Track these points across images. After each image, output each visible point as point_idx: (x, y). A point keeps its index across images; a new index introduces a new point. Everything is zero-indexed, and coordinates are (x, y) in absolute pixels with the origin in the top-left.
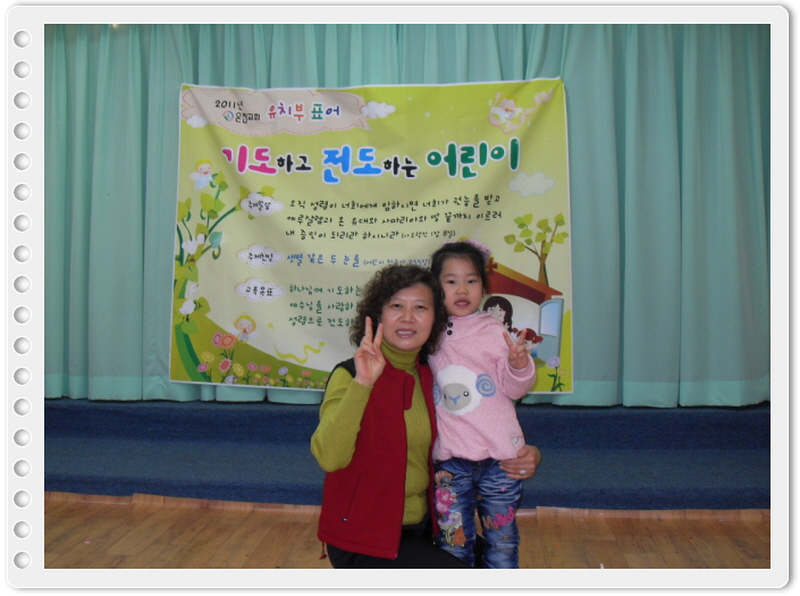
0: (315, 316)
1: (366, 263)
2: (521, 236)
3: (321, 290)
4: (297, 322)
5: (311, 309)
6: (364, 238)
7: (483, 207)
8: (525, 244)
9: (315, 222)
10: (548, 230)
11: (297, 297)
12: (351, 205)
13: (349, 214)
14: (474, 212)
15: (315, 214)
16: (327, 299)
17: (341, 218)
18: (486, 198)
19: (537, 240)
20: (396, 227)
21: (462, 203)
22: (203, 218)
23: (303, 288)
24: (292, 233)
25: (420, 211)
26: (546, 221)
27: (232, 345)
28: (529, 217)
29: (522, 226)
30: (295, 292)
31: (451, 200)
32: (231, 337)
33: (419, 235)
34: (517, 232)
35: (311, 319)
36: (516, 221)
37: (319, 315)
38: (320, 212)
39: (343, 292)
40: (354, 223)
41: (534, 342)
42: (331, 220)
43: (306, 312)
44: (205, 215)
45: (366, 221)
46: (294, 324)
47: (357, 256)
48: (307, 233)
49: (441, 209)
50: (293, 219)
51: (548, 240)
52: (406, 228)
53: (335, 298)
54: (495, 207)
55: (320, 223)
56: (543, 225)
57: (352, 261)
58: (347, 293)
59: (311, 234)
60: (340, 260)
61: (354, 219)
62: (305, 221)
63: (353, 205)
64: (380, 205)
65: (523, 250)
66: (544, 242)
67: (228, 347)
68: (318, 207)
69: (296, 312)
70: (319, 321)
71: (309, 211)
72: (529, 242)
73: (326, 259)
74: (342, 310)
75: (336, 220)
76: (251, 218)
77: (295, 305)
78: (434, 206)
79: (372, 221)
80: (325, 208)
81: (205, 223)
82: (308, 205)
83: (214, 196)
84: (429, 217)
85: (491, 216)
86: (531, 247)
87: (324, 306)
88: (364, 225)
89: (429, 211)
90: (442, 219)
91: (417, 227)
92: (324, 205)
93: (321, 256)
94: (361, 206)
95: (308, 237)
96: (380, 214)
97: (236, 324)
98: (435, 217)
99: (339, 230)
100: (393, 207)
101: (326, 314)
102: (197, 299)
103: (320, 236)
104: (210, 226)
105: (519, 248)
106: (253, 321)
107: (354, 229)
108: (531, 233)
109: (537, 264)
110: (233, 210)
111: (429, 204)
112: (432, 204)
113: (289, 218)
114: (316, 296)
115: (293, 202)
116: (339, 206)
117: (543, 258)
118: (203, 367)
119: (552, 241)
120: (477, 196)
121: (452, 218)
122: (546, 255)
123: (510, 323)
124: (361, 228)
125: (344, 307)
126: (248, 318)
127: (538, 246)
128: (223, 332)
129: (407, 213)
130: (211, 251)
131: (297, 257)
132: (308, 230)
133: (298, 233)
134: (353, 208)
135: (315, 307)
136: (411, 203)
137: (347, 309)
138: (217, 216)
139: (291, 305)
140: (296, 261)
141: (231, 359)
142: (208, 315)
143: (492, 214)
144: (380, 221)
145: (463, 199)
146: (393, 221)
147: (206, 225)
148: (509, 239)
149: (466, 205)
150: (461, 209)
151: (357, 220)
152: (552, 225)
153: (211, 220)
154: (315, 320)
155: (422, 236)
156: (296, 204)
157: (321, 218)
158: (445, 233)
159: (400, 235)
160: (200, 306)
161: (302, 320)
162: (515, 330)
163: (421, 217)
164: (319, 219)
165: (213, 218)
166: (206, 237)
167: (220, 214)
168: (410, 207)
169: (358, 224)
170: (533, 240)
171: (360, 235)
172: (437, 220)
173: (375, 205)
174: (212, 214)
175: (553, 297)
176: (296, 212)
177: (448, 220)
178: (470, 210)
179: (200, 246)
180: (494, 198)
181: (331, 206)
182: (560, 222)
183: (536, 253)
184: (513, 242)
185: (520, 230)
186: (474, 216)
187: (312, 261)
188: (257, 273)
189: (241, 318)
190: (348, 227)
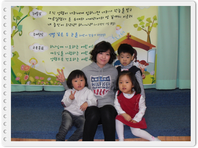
0: (61, 57)
1: (80, 36)
2: (140, 24)
3: (63, 47)
4: (54, 60)
5: (59, 54)
6: (79, 26)
7: (126, 13)
8: (142, 28)
9: (59, 20)
10: (151, 22)
11: (53, 50)
12: (73, 13)
13: (73, 17)
14: (122, 15)
15: (59, 16)
16: (65, 50)
17: (70, 18)
18: (127, 9)
19: (146, 26)
20: (92, 21)
21: (118, 11)
22: (15, 20)
23: (55, 46)
24: (50, 24)
25: (101, 15)
26: (150, 19)
27: (29, 69)
28: (143, 17)
29: (140, 20)
30: (52, 48)
31: (113, 11)
32: (28, 66)
33: (101, 24)
34: (138, 23)
35: (59, 58)
36: (138, 19)
37: (62, 57)
38: (61, 16)
39: (72, 47)
40: (75, 20)
41: (146, 65)
42: (66, 19)
43: (57, 56)
44: (15, 18)
45: (79, 19)
46: (52, 61)
47: (76, 33)
48: (56, 24)
49: (110, 14)
50: (50, 19)
51: (151, 26)
52: (95, 22)
53: (68, 50)
54: (130, 13)
55: (61, 20)
56: (148, 20)
57: (74, 35)
58: (73, 48)
59: (58, 24)
60: (70, 35)
61: (75, 18)
62: (55, 20)
63: (74, 13)
64: (85, 13)
65: (141, 30)
66: (149, 27)
67: (27, 70)
68: (60, 14)
69: (53, 56)
70: (62, 59)
71: (57, 16)
72: (143, 27)
73: (64, 34)
74: (71, 54)
75: (68, 19)
76: (34, 19)
77: (53, 53)
78: (106, 12)
79: (82, 19)
80: (63, 14)
81: (15, 21)
82: (56, 13)
83: (18, 11)
84: (104, 17)
85: (128, 17)
86: (144, 29)
87: (64, 53)
88: (79, 21)
89: (105, 15)
90: (110, 18)
91: (100, 21)
92: (63, 13)
93: (62, 33)
94: (78, 13)
95: (57, 26)
96: (85, 16)
97: (30, 61)
98: (107, 17)
99: (69, 23)
100: (90, 14)
101: (65, 56)
102: (14, 52)
103: (62, 25)
104: (17, 23)
105: (139, 29)
106: (36, 60)
107: (75, 22)
108: (144, 23)
109: (147, 35)
110: (27, 16)
111: (104, 12)
112: (105, 12)
113: (49, 18)
114: (61, 49)
115: (50, 12)
116: (69, 13)
117: (149, 33)
118: (18, 79)
119: (152, 26)
120: (123, 8)
121: (114, 17)
122: (150, 31)
123: (136, 58)
124: (78, 22)
125: (72, 53)
126: (35, 59)
127: (147, 28)
128: (25, 64)
129: (96, 16)
130: (18, 33)
131: (53, 34)
132: (56, 23)
133: (53, 24)
134: (74, 14)
135: (60, 54)
136: (97, 12)
137: (73, 54)
138: (20, 19)
139: (51, 53)
140: (52, 36)
141: (29, 75)
142: (19, 58)
143: (129, 16)
144: (85, 19)
145: (118, 10)
146: (90, 19)
147: (16, 22)
148: (135, 26)
149: (119, 12)
150: (117, 14)
151: (76, 19)
152: (152, 20)
153: (17, 20)
154: (60, 59)
155: (102, 24)
156: (51, 13)
157: (62, 18)
158: (111, 23)
159: (93, 24)
160: (15, 55)
161: (56, 59)
162: (138, 61)
163: (101, 17)
164: (61, 19)
165: (18, 20)
166: (16, 27)
167: (21, 18)
168: (97, 13)
169: (76, 20)
170: (145, 26)
171: (78, 25)
172: (108, 18)
173: (83, 13)
174: (18, 18)
175: (153, 48)
176: (52, 16)
177: (112, 18)
178: (121, 14)
179: (14, 31)
180: (130, 10)
181: (66, 13)
182: (155, 19)
183: (146, 31)
184: (137, 27)
185: (140, 22)
186: (122, 17)
187: (59, 35)
188: (37, 41)
189: (32, 59)
190: (73, 22)
